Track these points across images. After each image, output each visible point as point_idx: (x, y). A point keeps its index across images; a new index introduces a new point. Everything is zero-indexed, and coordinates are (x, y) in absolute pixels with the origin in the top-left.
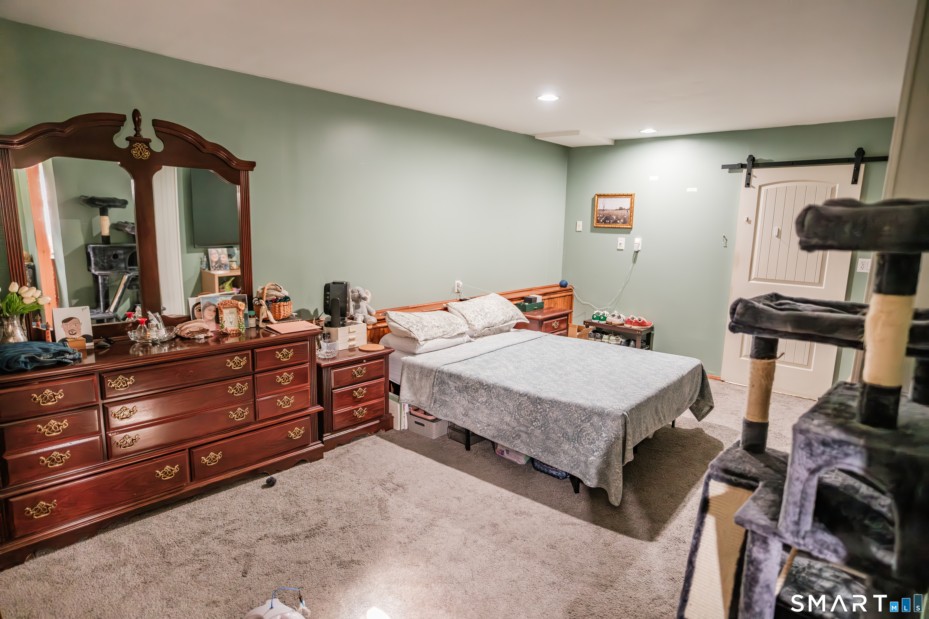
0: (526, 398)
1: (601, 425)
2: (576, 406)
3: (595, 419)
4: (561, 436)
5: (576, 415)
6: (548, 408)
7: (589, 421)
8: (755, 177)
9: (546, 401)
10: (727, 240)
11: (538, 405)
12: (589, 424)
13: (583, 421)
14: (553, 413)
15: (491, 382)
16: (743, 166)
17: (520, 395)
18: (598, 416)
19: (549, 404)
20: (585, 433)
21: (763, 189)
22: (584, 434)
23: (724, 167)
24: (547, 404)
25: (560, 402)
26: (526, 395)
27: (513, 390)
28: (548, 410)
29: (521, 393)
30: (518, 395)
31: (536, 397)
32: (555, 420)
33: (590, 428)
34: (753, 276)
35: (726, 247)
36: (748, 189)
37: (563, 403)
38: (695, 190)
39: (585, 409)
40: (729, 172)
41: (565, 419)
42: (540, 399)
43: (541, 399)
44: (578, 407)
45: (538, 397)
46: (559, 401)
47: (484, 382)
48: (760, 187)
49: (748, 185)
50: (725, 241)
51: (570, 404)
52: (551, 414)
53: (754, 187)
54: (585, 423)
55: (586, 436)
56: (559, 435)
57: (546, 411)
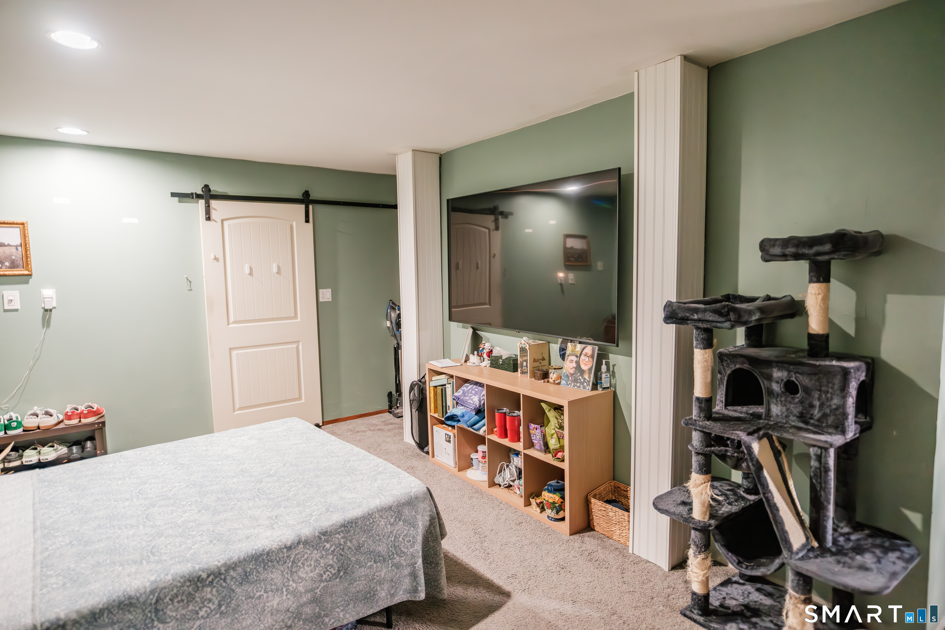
0: (301, 546)
1: (414, 515)
2: (378, 511)
3: (406, 511)
4: (372, 563)
5: (382, 523)
6: (343, 538)
7: (400, 520)
8: (215, 210)
9: (336, 530)
10: (190, 282)
11: (325, 543)
12: (401, 523)
13: (393, 523)
14: (351, 541)
15: (216, 563)
16: (199, 196)
17: (289, 548)
18: (408, 506)
19: (342, 531)
20: (401, 537)
21: (226, 223)
22: (400, 539)
23: (173, 195)
24: (339, 533)
25: (357, 519)
26: (299, 543)
27: (270, 550)
28: (342, 541)
29: (289, 544)
30: (285, 550)
31: (317, 534)
32: (356, 549)
33: (405, 527)
34: (232, 319)
35: (191, 290)
36: (208, 222)
37: (360, 518)
38: (135, 221)
39: (390, 508)
40: (179, 202)
41: (370, 536)
42: (324, 533)
43: (326, 532)
44: (381, 511)
45: (320, 533)
46: (354, 518)
47: (200, 573)
48: (222, 221)
49: (208, 218)
50: (189, 283)
51: (370, 513)
52: (349, 544)
53: (216, 221)
54: (396, 524)
55: (404, 540)
56: (369, 564)
57: (340, 545)
